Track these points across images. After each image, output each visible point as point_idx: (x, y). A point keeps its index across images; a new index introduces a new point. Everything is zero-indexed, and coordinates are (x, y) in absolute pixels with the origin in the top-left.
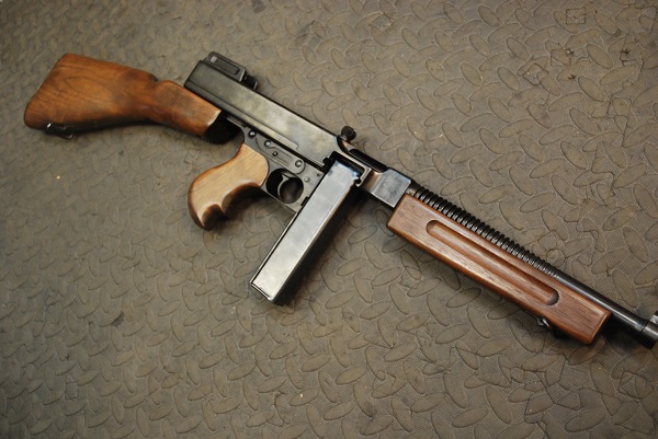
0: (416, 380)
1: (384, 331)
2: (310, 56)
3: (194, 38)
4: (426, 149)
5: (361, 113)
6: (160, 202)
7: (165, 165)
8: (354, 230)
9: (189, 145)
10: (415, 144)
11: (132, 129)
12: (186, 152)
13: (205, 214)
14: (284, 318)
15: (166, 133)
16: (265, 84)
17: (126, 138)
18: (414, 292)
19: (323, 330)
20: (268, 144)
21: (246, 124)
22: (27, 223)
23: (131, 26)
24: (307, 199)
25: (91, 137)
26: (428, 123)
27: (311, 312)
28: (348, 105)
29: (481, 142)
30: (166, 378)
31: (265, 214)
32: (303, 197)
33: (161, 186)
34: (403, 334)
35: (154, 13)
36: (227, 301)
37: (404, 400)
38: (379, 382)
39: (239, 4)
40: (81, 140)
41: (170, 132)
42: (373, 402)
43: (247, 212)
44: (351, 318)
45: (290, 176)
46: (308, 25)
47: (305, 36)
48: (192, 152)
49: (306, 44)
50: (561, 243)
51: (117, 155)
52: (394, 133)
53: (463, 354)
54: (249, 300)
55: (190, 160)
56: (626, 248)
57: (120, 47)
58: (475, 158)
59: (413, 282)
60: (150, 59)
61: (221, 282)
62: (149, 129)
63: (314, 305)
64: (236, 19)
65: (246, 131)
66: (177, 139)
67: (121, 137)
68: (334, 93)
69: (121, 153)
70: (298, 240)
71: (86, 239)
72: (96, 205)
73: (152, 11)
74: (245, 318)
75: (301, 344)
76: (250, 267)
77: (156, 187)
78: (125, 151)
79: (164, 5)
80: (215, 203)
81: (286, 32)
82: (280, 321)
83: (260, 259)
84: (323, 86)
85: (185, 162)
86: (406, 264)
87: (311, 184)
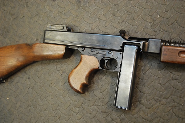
1: (176, 100)
2: (87, 9)
3: (34, 22)
4: (155, 25)
5: (120, 22)
6: (56, 90)
7: (50, 75)
8: (142, 68)
9: (56, 64)
10: (149, 25)
11: (28, 68)
12: (56, 67)
13: (80, 88)
14: (132, 112)
15: (44, 63)
16: (74, 27)
17: (28, 72)
18: (180, 81)
19: (151, 110)
20: (92, 50)
21: (79, 47)
22: (4, 120)
23: (5, 28)
24: (121, 65)
25: (13, 77)
26: (150, 15)
27: (141, 105)
28: (113, 21)
29: (176, 12)
31: (102, 76)
33: (53, 84)
35: (12, 19)
36: (105, 116)
39: (46, 1)
40: (9, 80)
41: (45, 62)
43: (94, 79)
44: (160, 101)
45: (108, 59)
48: (59, 66)
49: (82, 5)
51: (27, 79)
52: (138, 24)
54: (114, 111)
55: (59, 69)
57: (5, 38)
58: (177, 19)
59: (177, 77)
60: (20, 38)
61: (99, 110)
62: (35, 64)
63: (142, 102)
64: (48, 7)
65: (80, 49)
66: (49, 64)
67: (25, 72)
68: (105, 19)
69: (29, 78)
71: (33, 117)
72: (30, 102)
73: (10, 19)
74: (116, 119)
75: (144, 119)
76: (107, 99)
77: (51, 85)
78: (30, 77)
79: (14, 15)
80: (83, 82)
81: (71, 4)
82: (130, 115)
83: (110, 94)
84: (99, 18)
85: (57, 71)
86: (171, 71)
87: (119, 58)
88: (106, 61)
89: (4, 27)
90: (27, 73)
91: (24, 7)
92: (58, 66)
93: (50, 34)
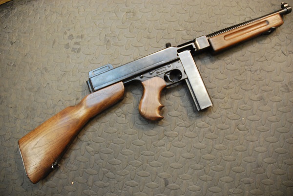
0: (260, 78)
1: (239, 78)
2: (119, 44)
7: (113, 126)
11: (81, 133)
12: (115, 114)
17: (83, 138)
18: (233, 63)
19: (226, 98)
20: (151, 72)
21: (136, 76)
24: (184, 71)
30: (205, 171)
32: (183, 72)
33: (121, 133)
34: (243, 74)
36: (192, 129)
37: (264, 86)
38: (253, 90)
42: (258, 96)
44: (228, 87)
45: (169, 73)
46: (105, 38)
47: (108, 41)
49: (112, 43)
50: (245, 16)
51: (87, 147)
53: (260, 60)
55: (119, 114)
56: (257, 3)
58: (203, 20)
59: (229, 61)
60: (54, 108)
61: (182, 128)
63: (216, 96)
65: (138, 78)
68: (142, 45)
69: (88, 144)
70: (197, 83)
71: (116, 182)
72: (104, 169)
73: (31, 95)
74: (203, 125)
75: (225, 109)
76: (185, 112)
77: (120, 135)
78: (89, 142)
79: (33, 88)
80: (158, 106)
81: (100, 47)
82: (213, 113)
83: (185, 107)
84: (135, 47)
85: (119, 117)
86: (222, 59)
87: (180, 67)
88: (169, 76)
89: (25, 107)
90: (82, 140)
91: (43, 74)
92: (117, 112)
93: (98, 79)
